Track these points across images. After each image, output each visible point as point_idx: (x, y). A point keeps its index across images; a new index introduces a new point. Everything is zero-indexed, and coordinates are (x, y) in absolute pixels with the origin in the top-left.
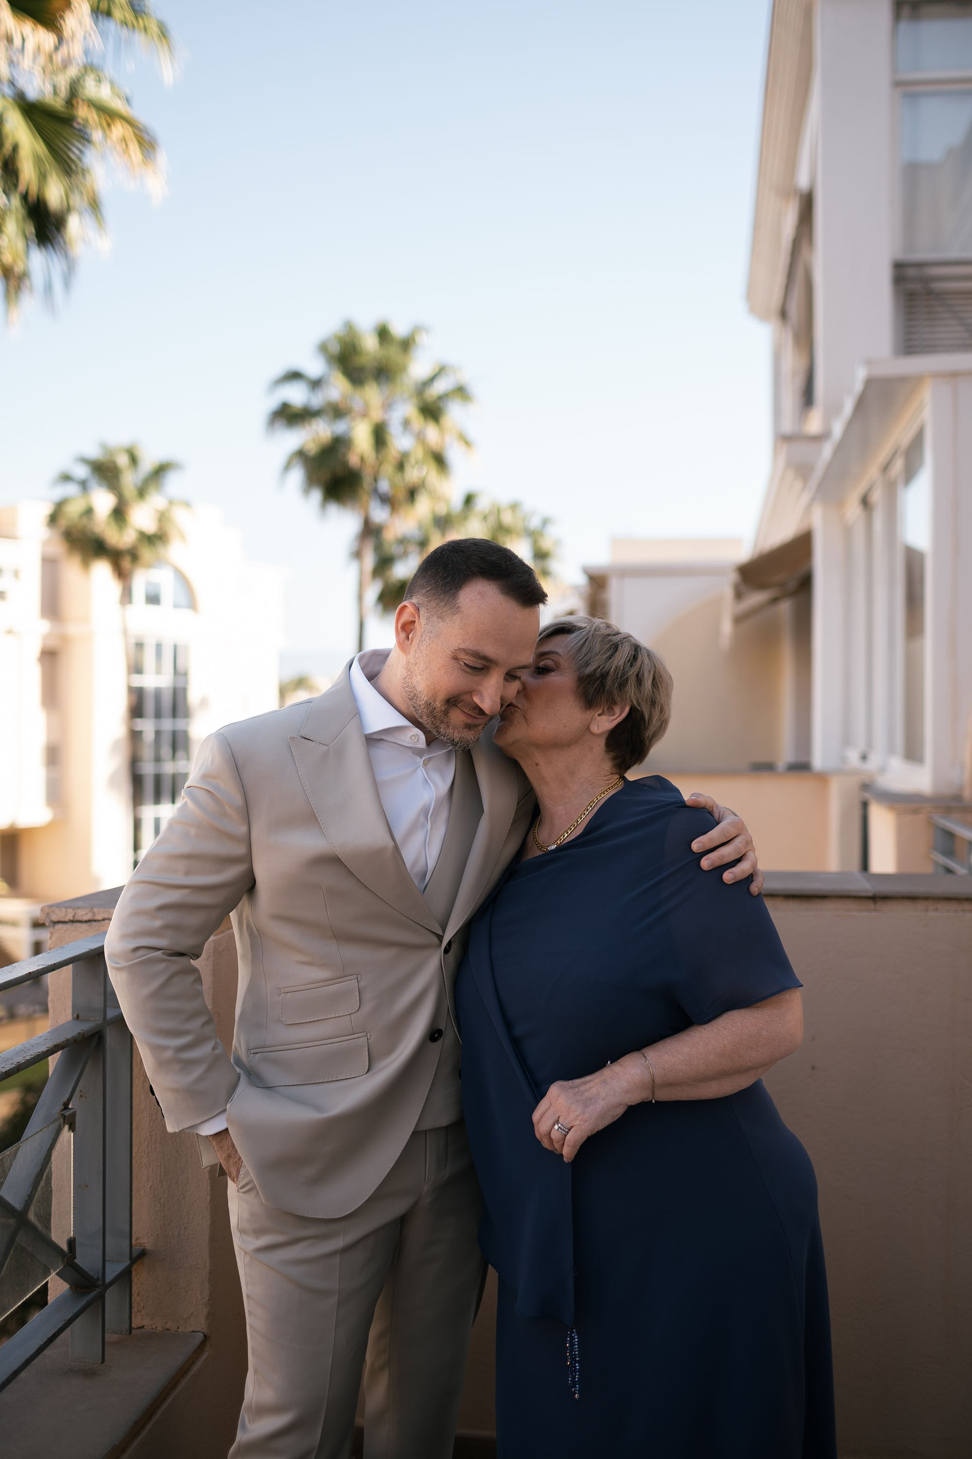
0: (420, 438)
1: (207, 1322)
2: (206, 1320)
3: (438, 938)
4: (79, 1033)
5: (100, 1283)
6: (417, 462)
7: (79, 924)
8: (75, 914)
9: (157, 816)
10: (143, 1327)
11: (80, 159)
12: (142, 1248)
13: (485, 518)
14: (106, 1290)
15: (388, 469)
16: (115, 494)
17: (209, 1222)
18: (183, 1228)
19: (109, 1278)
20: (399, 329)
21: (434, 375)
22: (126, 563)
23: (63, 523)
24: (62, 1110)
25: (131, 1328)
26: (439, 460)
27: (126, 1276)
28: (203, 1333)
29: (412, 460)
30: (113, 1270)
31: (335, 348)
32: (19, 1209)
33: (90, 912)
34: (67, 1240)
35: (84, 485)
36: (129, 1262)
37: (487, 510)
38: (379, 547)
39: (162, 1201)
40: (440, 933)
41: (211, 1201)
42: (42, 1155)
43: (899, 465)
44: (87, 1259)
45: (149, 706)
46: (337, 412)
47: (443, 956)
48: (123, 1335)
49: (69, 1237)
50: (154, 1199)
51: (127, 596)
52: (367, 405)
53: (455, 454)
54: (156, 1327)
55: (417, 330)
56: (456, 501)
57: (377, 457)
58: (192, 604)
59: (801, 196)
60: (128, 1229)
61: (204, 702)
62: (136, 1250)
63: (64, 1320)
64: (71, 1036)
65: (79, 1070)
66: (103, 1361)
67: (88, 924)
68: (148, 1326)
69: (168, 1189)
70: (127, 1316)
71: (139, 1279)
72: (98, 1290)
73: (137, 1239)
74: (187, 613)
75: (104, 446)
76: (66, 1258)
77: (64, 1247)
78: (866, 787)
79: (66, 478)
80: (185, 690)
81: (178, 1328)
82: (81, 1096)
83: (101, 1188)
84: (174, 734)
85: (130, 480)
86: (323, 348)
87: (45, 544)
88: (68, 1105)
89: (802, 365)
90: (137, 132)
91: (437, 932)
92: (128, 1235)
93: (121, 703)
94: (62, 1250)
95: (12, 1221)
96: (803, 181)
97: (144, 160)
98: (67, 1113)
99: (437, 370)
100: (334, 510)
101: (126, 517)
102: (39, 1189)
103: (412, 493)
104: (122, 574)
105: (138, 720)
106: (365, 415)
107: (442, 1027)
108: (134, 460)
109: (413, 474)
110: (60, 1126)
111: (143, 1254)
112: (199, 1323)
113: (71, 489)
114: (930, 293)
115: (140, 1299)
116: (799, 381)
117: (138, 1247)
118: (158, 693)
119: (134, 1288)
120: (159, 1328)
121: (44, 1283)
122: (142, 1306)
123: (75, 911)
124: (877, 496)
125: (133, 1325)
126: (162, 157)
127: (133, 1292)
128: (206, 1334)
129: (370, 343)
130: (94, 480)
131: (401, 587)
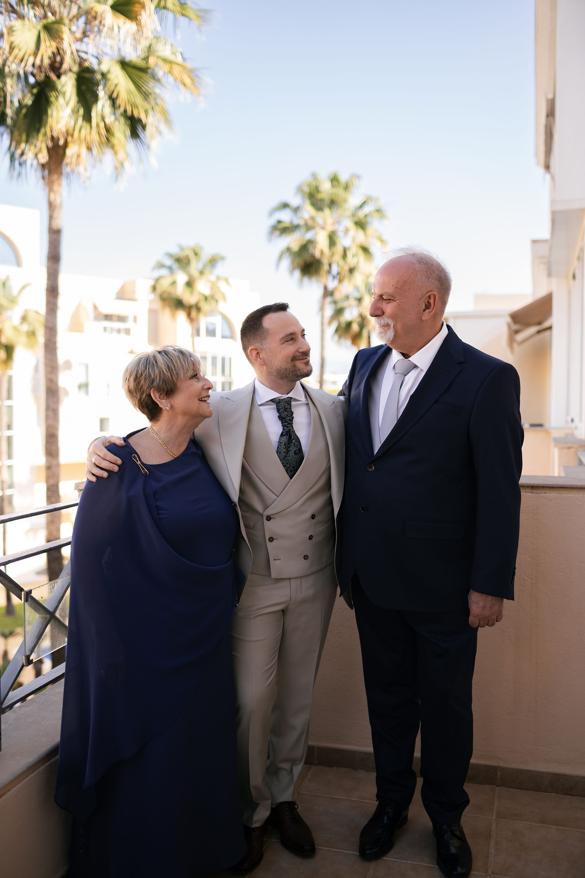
0: (354, 239)
6: (354, 253)
15: (338, 257)
16: (187, 274)
20: (344, 176)
21: (362, 203)
22: (194, 313)
23: (159, 290)
26: (367, 251)
29: (351, 251)
31: (306, 189)
32: (51, 611)
35: (170, 268)
38: (335, 302)
46: (307, 226)
51: (196, 332)
52: (324, 221)
53: (375, 248)
55: (353, 177)
57: (330, 251)
58: (232, 336)
59: (548, 101)
74: (230, 341)
75: (180, 247)
79: (161, 266)
85: (195, 266)
86: (300, 190)
87: (151, 302)
95: (48, 616)
99: (364, 201)
100: (307, 282)
101: (194, 286)
102: (61, 603)
103: (351, 271)
104: (192, 320)
106: (323, 227)
108: (197, 255)
109: (351, 261)
113: (164, 272)
124: (577, 274)
129: (326, 187)
130: (175, 266)
131: (349, 325)
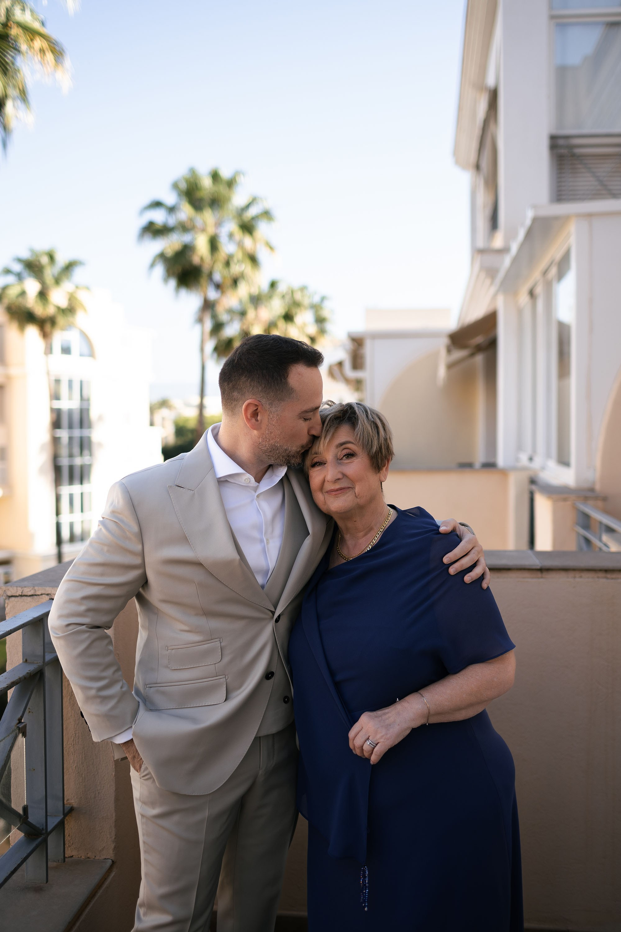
0: (240, 245)
1: (114, 852)
2: (113, 851)
3: (272, 613)
4: (28, 673)
5: (44, 832)
6: (238, 261)
7: (25, 598)
8: (23, 591)
9: (71, 493)
10: (72, 856)
11: (13, 64)
12: (71, 806)
13: (283, 297)
14: (48, 836)
15: (219, 265)
16: (40, 282)
17: (114, 789)
18: (97, 793)
19: (50, 828)
20: (226, 173)
21: (249, 203)
22: (48, 327)
23: (6, 301)
24: (18, 724)
25: (64, 857)
26: (253, 259)
27: (61, 825)
28: (112, 860)
29: (235, 260)
30: (52, 822)
31: (183, 186)
33: (33, 589)
34: (22, 807)
35: (19, 277)
36: (63, 816)
37: (285, 292)
38: (214, 317)
39: (83, 776)
40: (273, 610)
41: (115, 775)
42: (5, 755)
43: (554, 271)
44: (35, 818)
45: (65, 421)
46: (184, 228)
47: (275, 624)
48: (59, 862)
49: (24, 805)
50: (78, 774)
51: (49, 350)
52: (205, 223)
53: (263, 255)
54: (81, 856)
55: (237, 173)
56: (265, 286)
57: (212, 258)
58: (92, 354)
59: (490, 91)
60: (61, 795)
61: (100, 418)
62: (67, 807)
63: (22, 859)
64: (23, 675)
65: (28, 696)
66: (47, 881)
67: (32, 597)
68: (76, 856)
69: (87, 768)
70: (62, 851)
71: (69, 826)
72: (43, 836)
73: (68, 800)
74: (89, 359)
75: (32, 251)
76: (22, 819)
77: (21, 811)
78: (533, 481)
79: (8, 271)
80: (88, 410)
81: (95, 857)
82: (30, 712)
83: (44, 771)
84: (81, 439)
85: (49, 273)
86: (175, 186)
88: (21, 720)
89: (490, 201)
90: (52, 45)
91: (271, 610)
92: (62, 799)
93: (46, 419)
94: (19, 814)
96: (491, 81)
97: (56, 63)
98: (21, 726)
99: (251, 200)
100: (184, 292)
101: (47, 297)
102: (4, 776)
103: (235, 282)
104: (45, 335)
105: (58, 430)
106: (204, 230)
107: (274, 670)
108: (51, 257)
109: (236, 269)
110: (16, 734)
111: (72, 809)
112: (109, 854)
113: (10, 279)
114: (573, 155)
115: (70, 839)
116: (488, 211)
117: (68, 806)
118: (70, 412)
119: (66, 832)
120: (83, 857)
121: (8, 836)
122: (71, 843)
123: (23, 589)
124: (539, 290)
125: (66, 856)
126: (68, 61)
127: (66, 834)
128: (113, 860)
129: (207, 182)
130: (25, 274)
131: (229, 342)
